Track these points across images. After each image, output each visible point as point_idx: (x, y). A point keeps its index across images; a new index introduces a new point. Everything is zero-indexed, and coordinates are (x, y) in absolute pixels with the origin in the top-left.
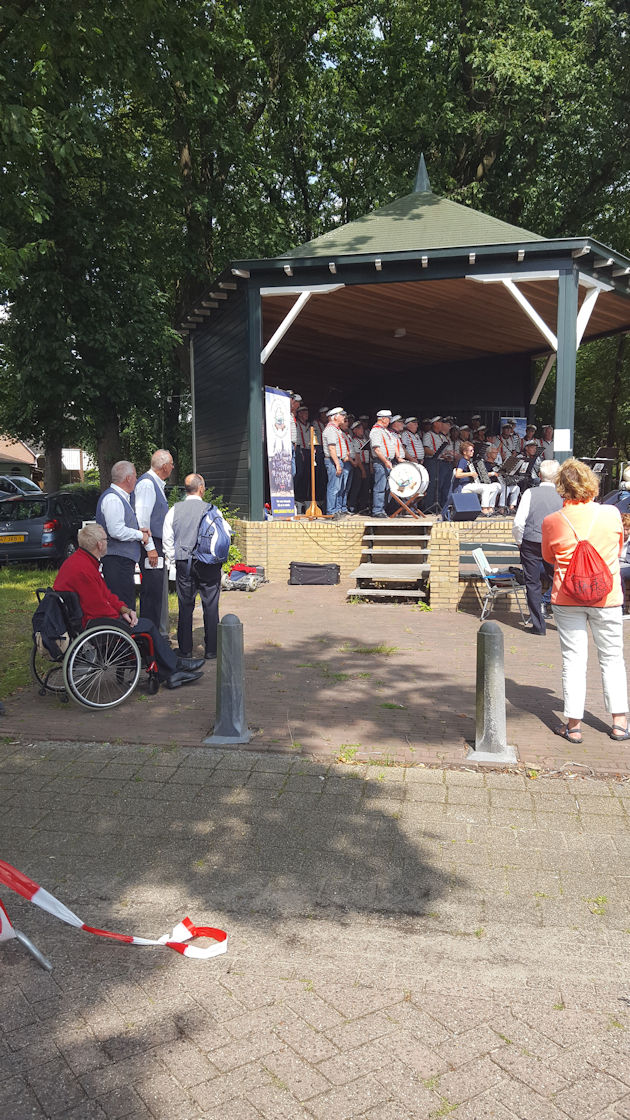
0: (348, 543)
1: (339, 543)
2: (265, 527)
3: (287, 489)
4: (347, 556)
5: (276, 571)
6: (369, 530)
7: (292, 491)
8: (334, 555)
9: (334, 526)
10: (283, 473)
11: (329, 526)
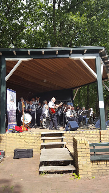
0: (35, 140)
1: (32, 140)
2: (5, 136)
3: (15, 122)
4: (35, 145)
5: (9, 152)
6: (43, 135)
7: (16, 122)
8: (30, 145)
9: (30, 134)
10: (13, 116)
11: (29, 134)
